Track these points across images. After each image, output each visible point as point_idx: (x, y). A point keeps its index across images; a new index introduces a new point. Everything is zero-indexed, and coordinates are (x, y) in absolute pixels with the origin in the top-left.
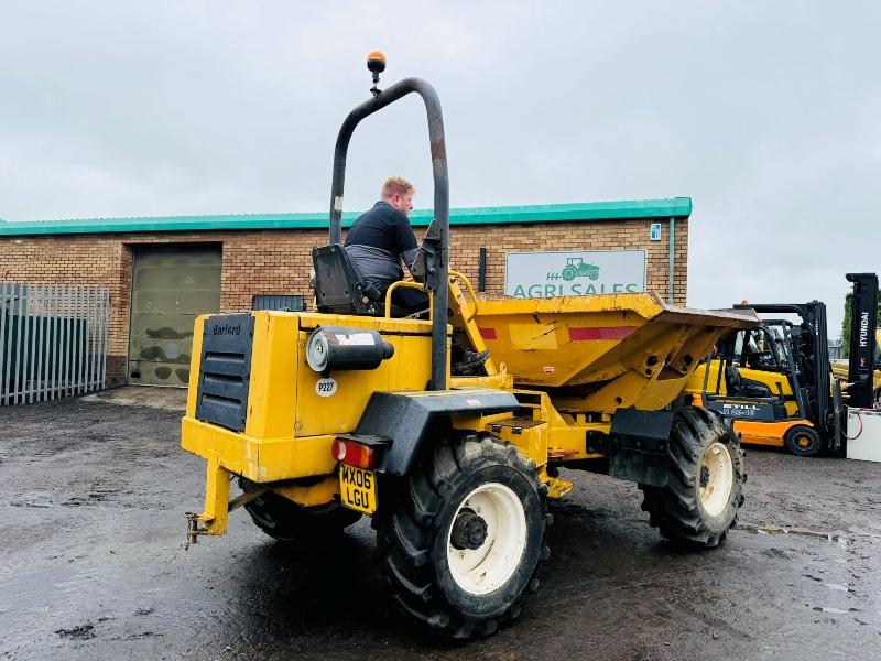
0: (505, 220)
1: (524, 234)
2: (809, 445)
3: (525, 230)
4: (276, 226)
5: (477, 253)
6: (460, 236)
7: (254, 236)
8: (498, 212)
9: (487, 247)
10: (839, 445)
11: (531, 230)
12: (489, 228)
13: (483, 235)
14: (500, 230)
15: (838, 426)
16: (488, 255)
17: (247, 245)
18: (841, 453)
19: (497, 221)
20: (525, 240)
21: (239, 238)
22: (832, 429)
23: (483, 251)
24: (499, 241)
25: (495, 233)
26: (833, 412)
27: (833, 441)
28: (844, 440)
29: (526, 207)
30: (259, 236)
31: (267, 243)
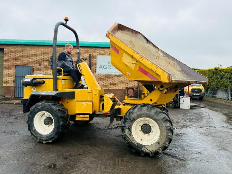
0: (97, 46)
1: (102, 50)
2: (172, 106)
3: (102, 49)
4: (23, 44)
5: (88, 55)
6: (83, 50)
7: (15, 46)
8: (94, 44)
9: (92, 53)
10: (179, 105)
11: (104, 49)
12: (92, 48)
13: (90, 50)
14: (95, 49)
15: (178, 101)
16: (92, 56)
17: (12, 49)
18: (179, 107)
19: (94, 46)
20: (102, 52)
21: (10, 47)
22: (177, 101)
23: (90, 55)
24: (95, 52)
25: (94, 49)
26: (177, 98)
27: (177, 104)
28: (180, 104)
29: (102, 43)
30: (17, 46)
31: (20, 49)
